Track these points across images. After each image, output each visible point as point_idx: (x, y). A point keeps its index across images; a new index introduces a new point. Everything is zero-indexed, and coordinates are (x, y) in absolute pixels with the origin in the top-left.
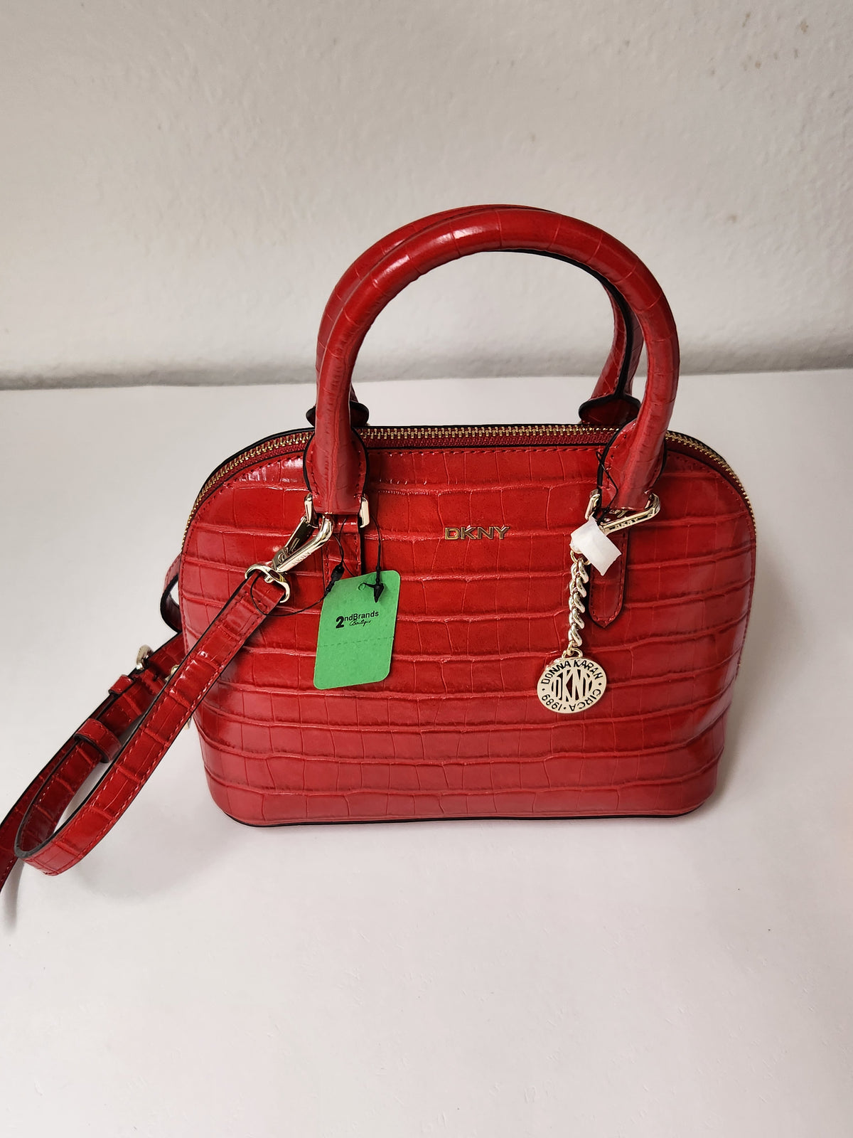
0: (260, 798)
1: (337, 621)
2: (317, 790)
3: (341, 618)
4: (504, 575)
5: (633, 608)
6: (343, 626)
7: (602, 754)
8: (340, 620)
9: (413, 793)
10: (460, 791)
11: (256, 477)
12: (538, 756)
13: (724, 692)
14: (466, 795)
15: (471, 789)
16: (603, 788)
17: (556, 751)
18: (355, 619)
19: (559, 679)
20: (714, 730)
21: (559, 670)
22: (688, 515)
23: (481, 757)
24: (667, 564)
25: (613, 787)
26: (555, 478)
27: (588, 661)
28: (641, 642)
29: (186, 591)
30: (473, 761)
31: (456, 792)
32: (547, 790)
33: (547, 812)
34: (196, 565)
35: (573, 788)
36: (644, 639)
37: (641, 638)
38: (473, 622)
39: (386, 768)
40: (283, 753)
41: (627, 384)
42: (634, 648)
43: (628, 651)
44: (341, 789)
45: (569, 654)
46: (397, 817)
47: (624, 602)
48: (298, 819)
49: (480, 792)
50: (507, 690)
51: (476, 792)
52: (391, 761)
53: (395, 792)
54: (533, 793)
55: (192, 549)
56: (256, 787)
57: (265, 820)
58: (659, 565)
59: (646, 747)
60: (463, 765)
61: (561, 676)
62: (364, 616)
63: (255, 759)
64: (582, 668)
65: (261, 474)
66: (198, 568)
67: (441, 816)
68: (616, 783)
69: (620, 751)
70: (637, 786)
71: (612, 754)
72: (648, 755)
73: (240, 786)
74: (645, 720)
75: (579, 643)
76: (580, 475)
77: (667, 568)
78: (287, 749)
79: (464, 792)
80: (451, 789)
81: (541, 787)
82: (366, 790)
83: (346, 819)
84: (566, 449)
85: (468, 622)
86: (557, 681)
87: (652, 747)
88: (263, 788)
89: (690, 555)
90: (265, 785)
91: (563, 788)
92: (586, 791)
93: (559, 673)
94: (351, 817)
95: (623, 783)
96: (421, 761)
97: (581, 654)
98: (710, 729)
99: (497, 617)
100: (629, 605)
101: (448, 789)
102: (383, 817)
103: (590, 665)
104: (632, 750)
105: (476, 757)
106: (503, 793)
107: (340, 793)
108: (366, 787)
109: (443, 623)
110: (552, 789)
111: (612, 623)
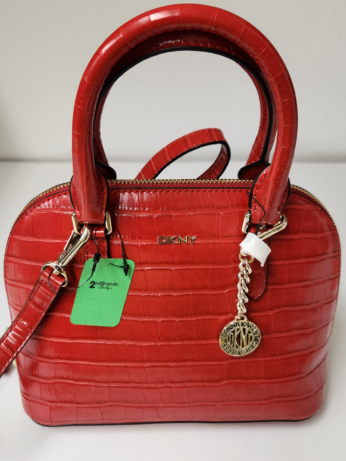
0: (48, 408)
1: (91, 283)
2: (83, 403)
3: (94, 282)
4: (195, 267)
5: (272, 289)
6: (94, 287)
7: (255, 381)
8: (93, 283)
9: (142, 405)
10: (170, 404)
11: (45, 206)
12: (217, 382)
13: (326, 343)
14: (174, 407)
15: (176, 403)
16: (257, 402)
17: (228, 379)
18: (102, 285)
19: (232, 334)
20: (321, 366)
21: (233, 328)
22: (303, 231)
23: (182, 382)
24: (291, 262)
25: (263, 402)
26: (223, 207)
27: (250, 323)
28: (277, 310)
29: (7, 279)
30: (177, 385)
31: (168, 405)
32: (222, 403)
33: (223, 418)
34: (12, 262)
35: (239, 402)
36: (279, 308)
37: (277, 308)
38: (176, 296)
39: (125, 389)
40: (62, 379)
41: (267, 155)
42: (274, 314)
43: (270, 316)
44: (98, 403)
45: (239, 318)
46: (132, 421)
47: (267, 285)
48: (72, 421)
49: (182, 405)
50: (198, 339)
51: (180, 405)
52: (128, 385)
53: (131, 405)
54: (214, 405)
55: (11, 253)
56: (46, 401)
57: (52, 422)
58: (287, 262)
59: (282, 377)
60: (171, 387)
61: (234, 332)
62: (108, 284)
63: (46, 383)
64: (246, 327)
65: (49, 204)
66: (13, 264)
67: (159, 420)
68: (264, 400)
69: (266, 379)
70: (277, 402)
71: (261, 381)
72: (283, 382)
73: (37, 400)
74: (281, 360)
75: (245, 311)
76: (238, 206)
77: (291, 264)
78: (65, 377)
79: (173, 405)
80: (165, 403)
81: (219, 402)
82: (112, 404)
83: (101, 422)
84: (230, 191)
85: (173, 296)
86: (231, 335)
87: (285, 377)
88: (50, 402)
89: (305, 257)
90: (52, 400)
91: (233, 403)
92: (247, 405)
93: (233, 330)
94: (104, 421)
95: (269, 399)
96: (146, 385)
97: (246, 319)
98: (319, 366)
99: (191, 293)
100: (270, 287)
101: (163, 403)
102: (124, 421)
103: (251, 326)
104: (274, 378)
105: (179, 382)
106: (196, 406)
107: (97, 405)
108: (112, 401)
109: (158, 296)
110: (226, 403)
111: (260, 297)
